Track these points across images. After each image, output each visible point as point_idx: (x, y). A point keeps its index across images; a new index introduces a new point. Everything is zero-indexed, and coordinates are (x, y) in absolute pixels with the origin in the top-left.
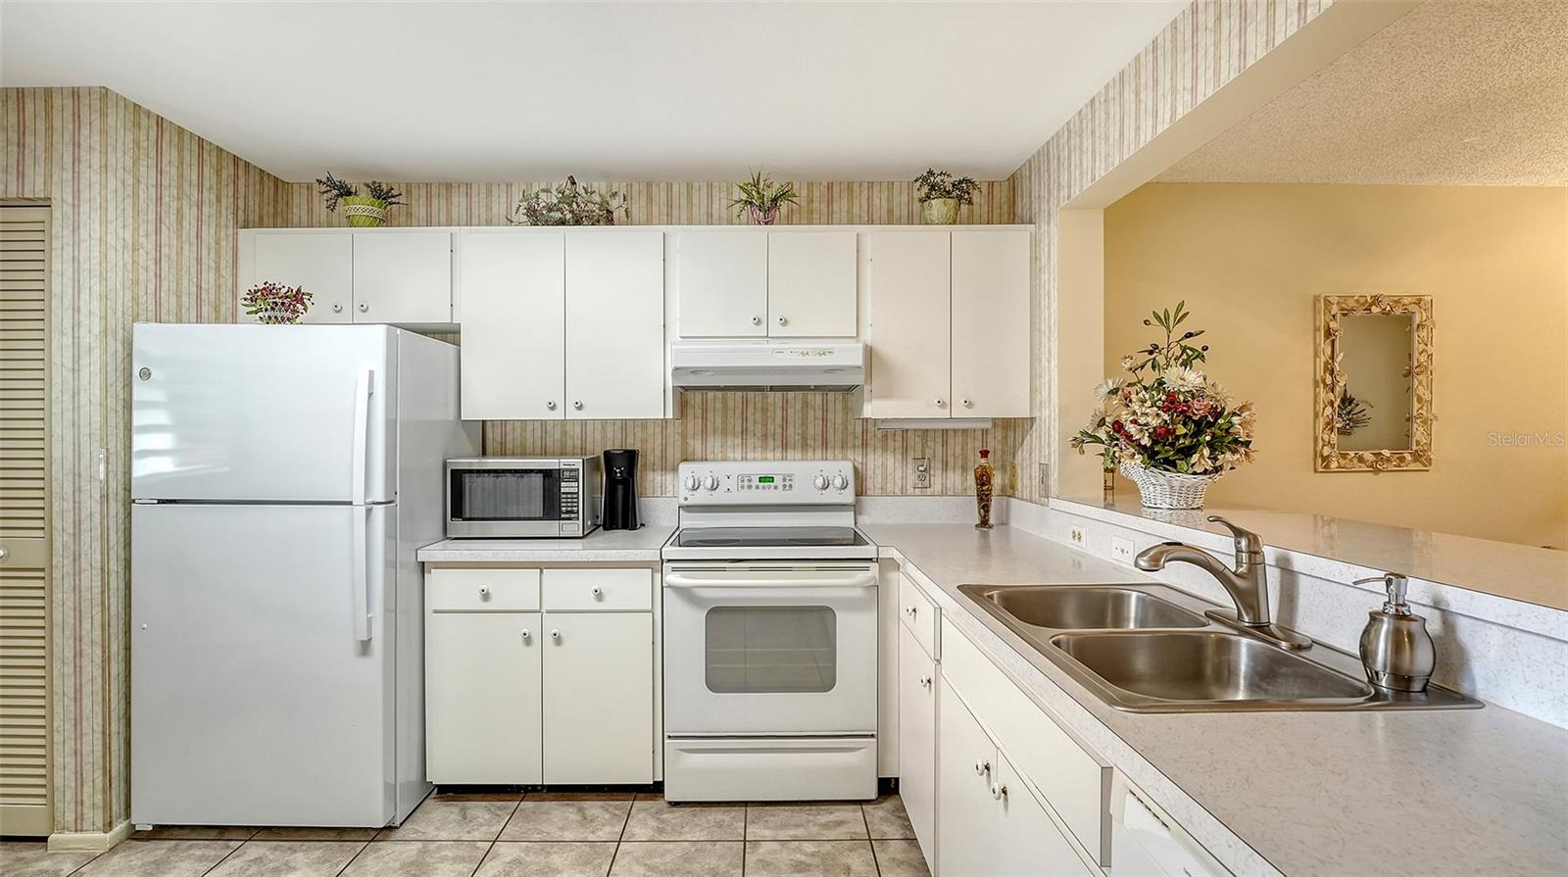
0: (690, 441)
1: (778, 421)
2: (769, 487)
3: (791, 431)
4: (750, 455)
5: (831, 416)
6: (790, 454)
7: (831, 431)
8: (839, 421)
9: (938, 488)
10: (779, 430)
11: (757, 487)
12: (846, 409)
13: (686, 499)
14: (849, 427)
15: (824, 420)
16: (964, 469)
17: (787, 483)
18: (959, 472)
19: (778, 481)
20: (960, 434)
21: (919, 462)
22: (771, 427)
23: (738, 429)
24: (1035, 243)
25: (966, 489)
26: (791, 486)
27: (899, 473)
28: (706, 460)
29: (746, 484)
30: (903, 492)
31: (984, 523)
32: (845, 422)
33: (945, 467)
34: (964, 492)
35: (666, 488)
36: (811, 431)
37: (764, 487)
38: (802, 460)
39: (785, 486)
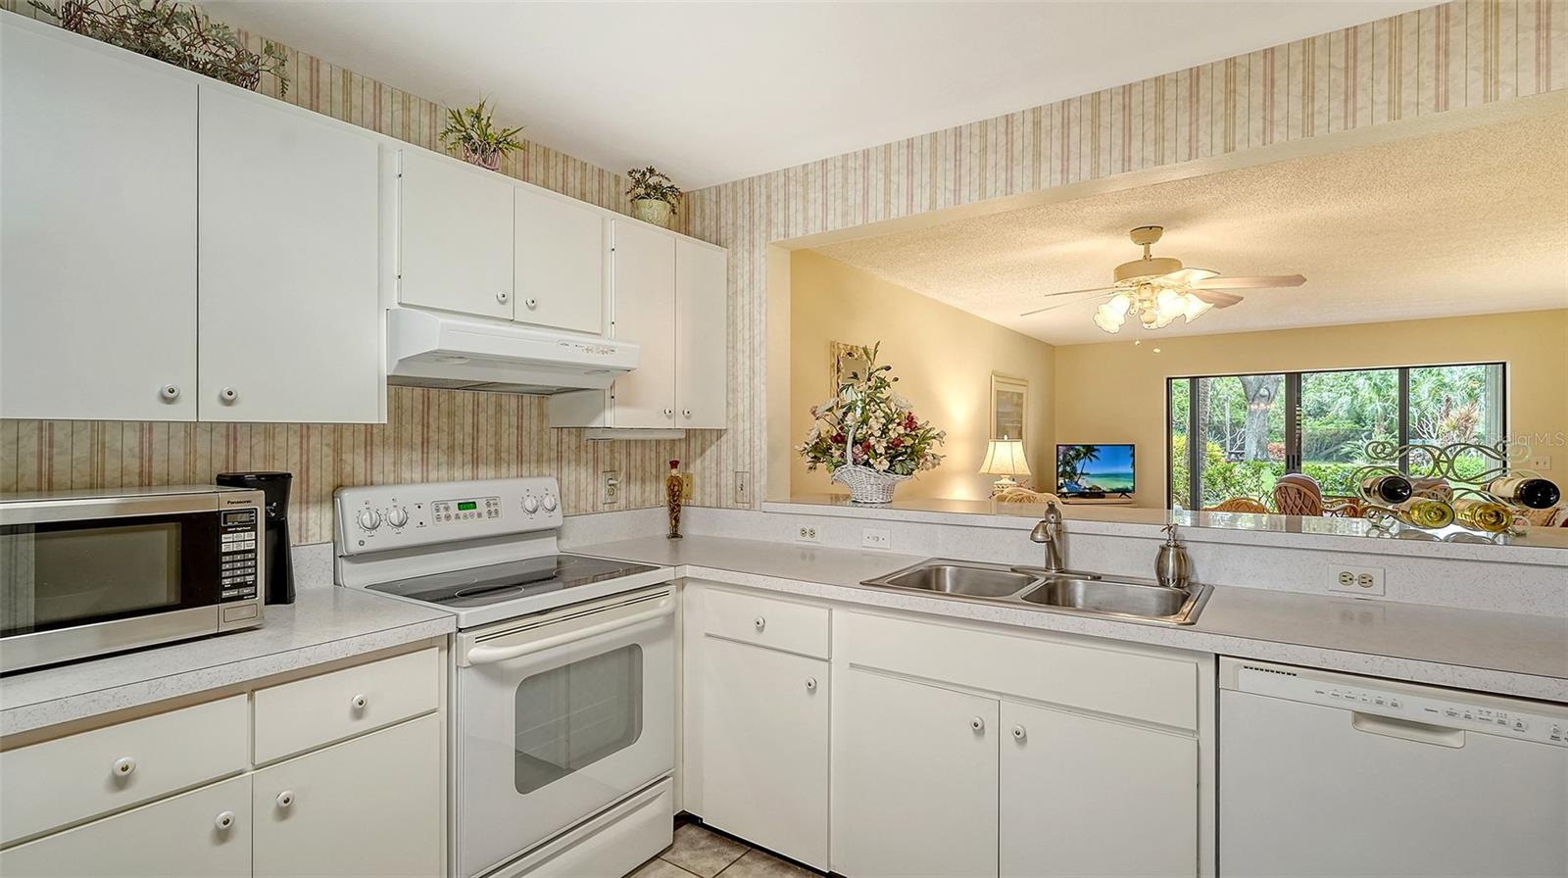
0: (347, 457)
1: (468, 429)
2: (472, 516)
3: (482, 441)
4: (433, 475)
5: (526, 423)
6: (482, 471)
7: (526, 442)
8: (534, 429)
9: (623, 502)
10: (468, 441)
11: (457, 517)
12: (542, 416)
13: (362, 543)
14: (545, 437)
15: (519, 428)
16: (657, 478)
17: (492, 509)
18: (639, 483)
19: (481, 507)
20: (639, 444)
21: (609, 475)
22: (459, 436)
23: (417, 439)
25: (644, 502)
26: (496, 511)
27: (590, 489)
28: (372, 484)
29: (443, 513)
30: (594, 511)
31: (675, 535)
32: (541, 430)
33: (643, 481)
34: (658, 505)
35: (307, 530)
36: (505, 442)
37: (465, 516)
38: (496, 478)
39: (490, 512)
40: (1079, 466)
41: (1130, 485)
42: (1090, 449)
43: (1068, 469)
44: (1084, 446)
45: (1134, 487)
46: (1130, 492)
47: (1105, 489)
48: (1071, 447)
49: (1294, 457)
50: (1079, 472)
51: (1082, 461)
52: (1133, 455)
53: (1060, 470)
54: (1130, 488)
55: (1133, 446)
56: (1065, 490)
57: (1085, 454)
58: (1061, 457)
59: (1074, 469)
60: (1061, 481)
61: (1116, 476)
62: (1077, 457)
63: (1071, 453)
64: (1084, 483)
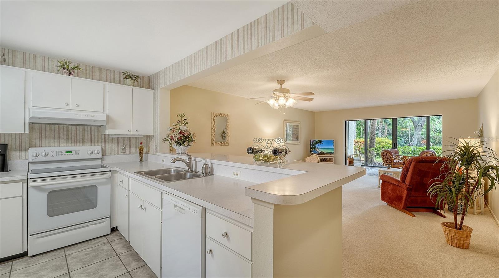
0: (34, 141)
1: (73, 134)
2: (70, 154)
3: (78, 137)
4: (61, 145)
5: (93, 133)
6: (78, 144)
7: (93, 137)
8: (96, 135)
9: (128, 152)
10: (73, 137)
11: (65, 155)
12: (99, 131)
13: (33, 160)
14: (100, 136)
15: (91, 134)
16: (136, 147)
17: (77, 153)
18: (134, 148)
19: (73, 152)
20: (135, 139)
21: (122, 146)
22: (70, 136)
23: (56, 137)
24: (154, 94)
25: (136, 152)
26: (78, 154)
27: (116, 149)
28: (41, 147)
29: (60, 154)
30: (118, 154)
31: (141, 160)
32: (98, 135)
33: (130, 147)
34: (136, 153)
35: (21, 157)
36: (86, 137)
37: (68, 155)
38: (82, 146)
39: (76, 154)
40: (317, 146)
41: (333, 151)
42: (320, 141)
43: (314, 146)
44: (318, 140)
45: (334, 152)
46: (333, 153)
47: (325, 152)
48: (315, 140)
49: (395, 144)
50: (317, 147)
51: (318, 144)
52: (334, 143)
53: (311, 147)
54: (333, 152)
55: (334, 140)
56: (313, 152)
57: (319, 142)
58: (311, 143)
59: (315, 147)
60: (312, 150)
61: (329, 149)
62: (316, 143)
63: (314, 142)
64: (318, 150)
